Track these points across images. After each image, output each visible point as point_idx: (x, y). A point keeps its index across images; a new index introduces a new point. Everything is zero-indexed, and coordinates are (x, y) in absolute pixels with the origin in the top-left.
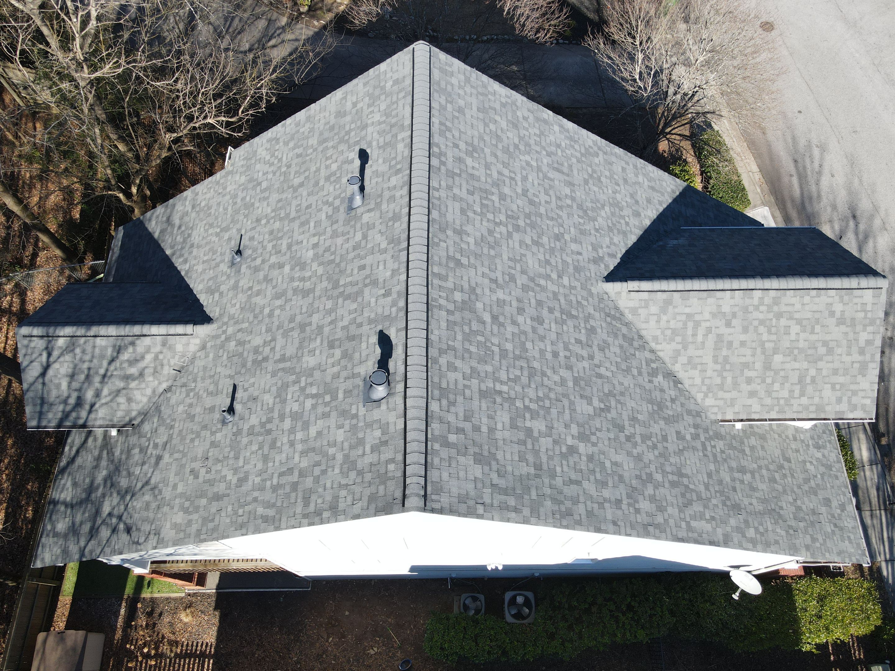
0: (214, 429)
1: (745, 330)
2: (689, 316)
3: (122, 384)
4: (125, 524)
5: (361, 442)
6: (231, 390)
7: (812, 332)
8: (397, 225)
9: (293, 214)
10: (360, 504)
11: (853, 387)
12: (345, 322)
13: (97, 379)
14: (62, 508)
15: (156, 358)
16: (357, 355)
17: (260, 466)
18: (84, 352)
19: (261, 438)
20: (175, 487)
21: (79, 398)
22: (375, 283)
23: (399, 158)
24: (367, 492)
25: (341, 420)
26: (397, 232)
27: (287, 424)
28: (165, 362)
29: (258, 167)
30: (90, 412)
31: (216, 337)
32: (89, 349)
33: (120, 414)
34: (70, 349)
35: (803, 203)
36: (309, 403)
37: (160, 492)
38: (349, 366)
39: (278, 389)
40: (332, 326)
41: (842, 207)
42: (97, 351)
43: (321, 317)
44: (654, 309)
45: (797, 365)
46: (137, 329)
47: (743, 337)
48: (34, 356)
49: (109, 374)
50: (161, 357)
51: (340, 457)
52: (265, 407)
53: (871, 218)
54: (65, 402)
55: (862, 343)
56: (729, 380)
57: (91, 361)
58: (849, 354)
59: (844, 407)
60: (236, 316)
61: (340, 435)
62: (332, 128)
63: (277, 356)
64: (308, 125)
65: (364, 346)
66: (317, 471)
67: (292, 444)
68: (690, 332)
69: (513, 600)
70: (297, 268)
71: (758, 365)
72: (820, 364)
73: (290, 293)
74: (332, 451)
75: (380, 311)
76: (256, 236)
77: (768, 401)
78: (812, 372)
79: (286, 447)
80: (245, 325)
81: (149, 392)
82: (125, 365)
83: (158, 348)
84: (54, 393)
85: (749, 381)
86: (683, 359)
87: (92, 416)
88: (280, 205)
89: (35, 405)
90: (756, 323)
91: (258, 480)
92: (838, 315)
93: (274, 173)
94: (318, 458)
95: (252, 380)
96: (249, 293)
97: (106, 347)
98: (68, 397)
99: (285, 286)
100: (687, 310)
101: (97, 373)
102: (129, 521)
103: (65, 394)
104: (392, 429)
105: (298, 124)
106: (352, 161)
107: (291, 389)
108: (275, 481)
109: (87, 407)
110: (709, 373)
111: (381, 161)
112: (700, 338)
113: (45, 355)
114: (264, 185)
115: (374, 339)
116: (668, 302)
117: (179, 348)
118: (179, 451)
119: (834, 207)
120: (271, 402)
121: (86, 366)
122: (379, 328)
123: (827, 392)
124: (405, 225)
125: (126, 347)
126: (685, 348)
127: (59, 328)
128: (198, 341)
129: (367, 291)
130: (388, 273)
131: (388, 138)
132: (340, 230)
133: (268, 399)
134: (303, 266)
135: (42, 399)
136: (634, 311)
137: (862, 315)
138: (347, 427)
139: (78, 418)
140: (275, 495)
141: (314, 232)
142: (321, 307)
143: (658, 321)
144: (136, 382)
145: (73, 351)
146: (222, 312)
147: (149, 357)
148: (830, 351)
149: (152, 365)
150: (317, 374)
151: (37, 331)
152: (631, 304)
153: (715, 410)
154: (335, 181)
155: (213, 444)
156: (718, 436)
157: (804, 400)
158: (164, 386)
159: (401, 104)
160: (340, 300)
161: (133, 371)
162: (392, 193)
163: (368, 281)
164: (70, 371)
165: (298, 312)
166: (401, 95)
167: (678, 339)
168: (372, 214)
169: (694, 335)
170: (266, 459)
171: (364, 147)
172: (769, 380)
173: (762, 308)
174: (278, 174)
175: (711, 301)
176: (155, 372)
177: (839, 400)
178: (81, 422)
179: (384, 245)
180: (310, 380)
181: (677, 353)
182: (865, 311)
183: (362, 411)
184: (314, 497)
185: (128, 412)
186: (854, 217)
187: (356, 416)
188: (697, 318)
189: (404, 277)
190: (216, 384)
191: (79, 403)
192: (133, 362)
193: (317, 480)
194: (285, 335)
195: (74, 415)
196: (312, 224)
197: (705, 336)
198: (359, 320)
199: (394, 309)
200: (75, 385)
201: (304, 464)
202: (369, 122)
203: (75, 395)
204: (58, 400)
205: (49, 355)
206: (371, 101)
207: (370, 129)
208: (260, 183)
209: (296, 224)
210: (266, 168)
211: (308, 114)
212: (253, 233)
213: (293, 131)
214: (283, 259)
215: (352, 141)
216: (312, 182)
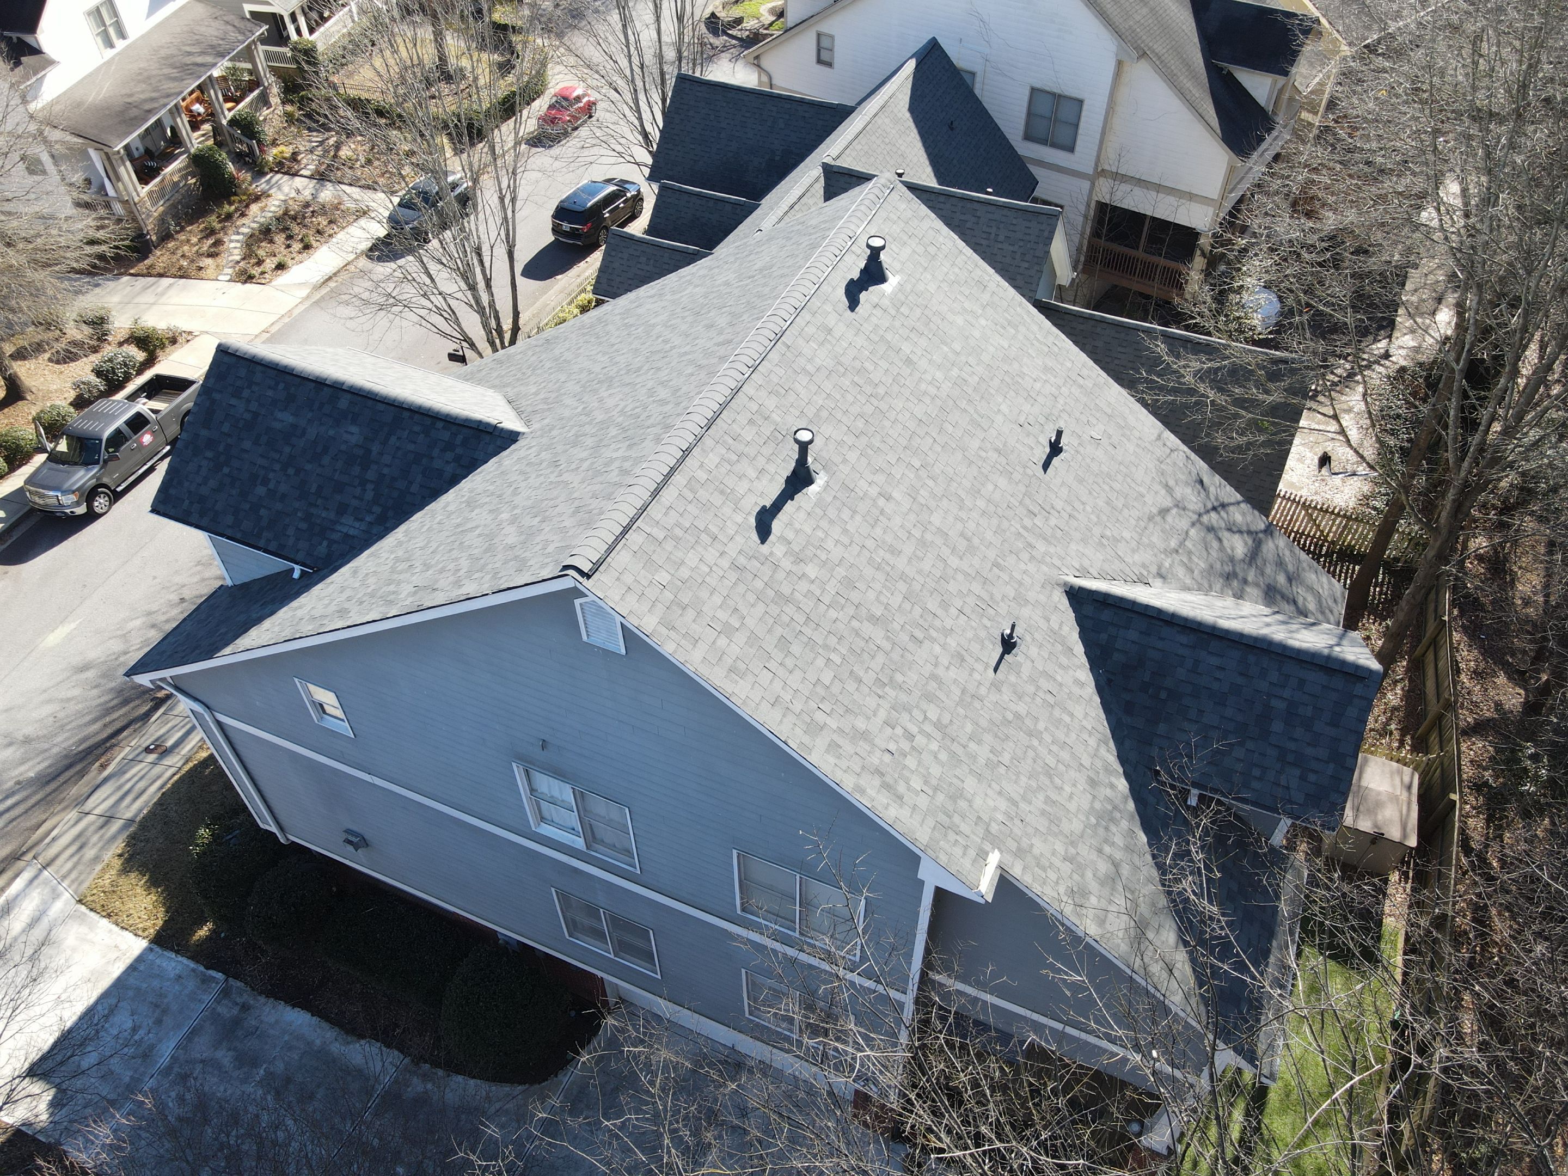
60: (1027, 555)
80: (1016, 525)
96: (1000, 561)
99: (946, 502)
106: (781, 540)
107: (973, 382)
111: (746, 484)
114: (933, 713)
115: (861, 311)
120: (1000, 399)
122: (851, 314)
141: (881, 518)
150: (937, 359)
159: (668, 522)
206: (704, 594)
207: (732, 550)
208: (938, 725)
209: (901, 563)
210: (920, 740)
211: (806, 740)
212: (975, 647)
213: (848, 747)
214: (939, 541)
215: (766, 571)
216: (855, 596)
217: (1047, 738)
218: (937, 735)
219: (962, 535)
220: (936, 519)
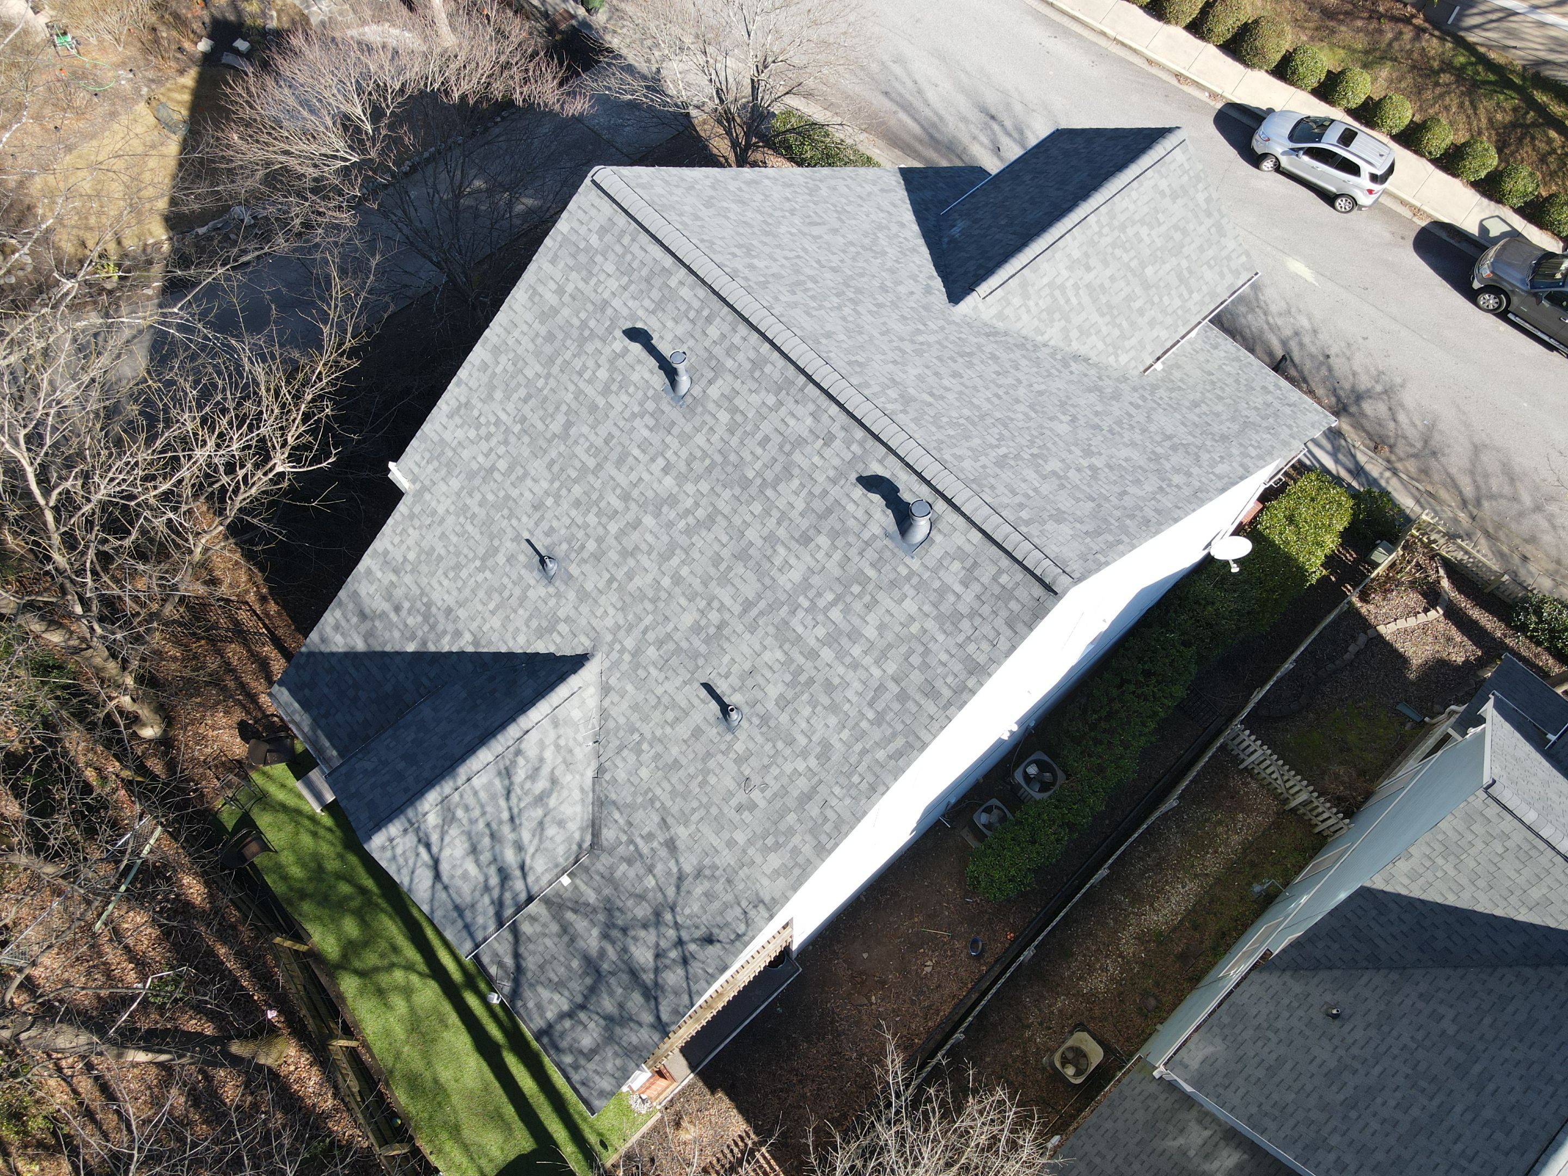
0: (723, 747)
1: (1106, 264)
2: (1051, 285)
3: (539, 812)
4: (694, 941)
5: (944, 590)
6: (704, 693)
7: (1160, 224)
8: (768, 369)
9: (591, 463)
10: (1002, 638)
11: (1224, 253)
12: (800, 505)
13: (506, 829)
14: (567, 1023)
15: (558, 747)
16: (851, 523)
17: (833, 721)
18: (467, 809)
19: (805, 697)
20: (731, 844)
21: (501, 870)
22: (800, 442)
23: (696, 304)
24: (999, 623)
25: (896, 594)
26: (776, 375)
27: (827, 654)
28: (571, 743)
29: (466, 454)
30: (524, 876)
31: (616, 665)
32: (471, 800)
33: (561, 850)
34: (448, 818)
35: (932, 137)
36: (835, 614)
37: (714, 867)
38: (852, 539)
39: (776, 637)
40: (785, 524)
41: (974, 116)
42: (483, 795)
43: (759, 527)
44: (1017, 301)
45: (1168, 267)
46: (513, 731)
47: (1108, 272)
48: (411, 862)
49: (515, 811)
50: (562, 742)
51: (930, 625)
52: (776, 667)
53: (1008, 107)
54: (487, 889)
55: (1204, 206)
56: (1125, 324)
57: (484, 814)
58: (1201, 224)
59: (1229, 278)
60: (621, 622)
61: (910, 606)
62: (550, 337)
63: (737, 609)
64: (503, 359)
65: (851, 507)
66: (916, 660)
67: (855, 666)
68: (1062, 302)
69: (1026, 776)
70: (665, 509)
71: (1138, 291)
72: (1186, 251)
73: (683, 540)
74: (915, 628)
75: (836, 462)
76: (555, 524)
77: (1169, 320)
78: (1185, 264)
79: (850, 675)
80: (648, 620)
81: (577, 795)
82: (528, 785)
83: (552, 735)
84: (466, 889)
85: (1141, 312)
86: (1074, 334)
87: (531, 879)
88: (556, 468)
89: (453, 922)
90: (1109, 250)
91: (845, 735)
92: (1168, 192)
93: (506, 442)
94: (903, 649)
95: (726, 659)
96: (615, 585)
97: (490, 783)
98: (486, 881)
99: (666, 539)
100: (1045, 280)
101: (501, 822)
102: (698, 934)
103: (481, 879)
104: (968, 548)
105: (484, 367)
106: (626, 350)
107: (795, 623)
108: (871, 715)
109: (518, 873)
110: (1105, 330)
111: (670, 324)
112: (1074, 301)
113: (422, 850)
114: (502, 465)
115: (859, 491)
116: (1024, 285)
117: (576, 714)
118: (694, 810)
119: (964, 119)
120: (779, 655)
121: (481, 825)
122: (853, 477)
123: (1209, 275)
124: (781, 362)
125: (514, 763)
126: (1068, 321)
127: (418, 804)
128: (591, 690)
129: (797, 457)
130: (809, 421)
131: (655, 294)
132: (688, 428)
133: (773, 655)
134: (672, 500)
135: (457, 908)
136: (1000, 316)
137: (1185, 178)
138: (911, 592)
139: (515, 896)
140: (885, 726)
141: (647, 457)
142: (749, 518)
143: (1028, 311)
144: (555, 795)
145: (453, 818)
146: (593, 635)
147: (548, 754)
148: (1185, 233)
149: (560, 760)
150: (816, 580)
151: (394, 829)
152: (993, 311)
153: (1133, 364)
154: (621, 387)
155: (739, 761)
156: (1154, 388)
157: (1196, 297)
158: (590, 773)
159: (635, 249)
160: (769, 492)
161: (541, 785)
162: (726, 344)
163: (787, 448)
164: (466, 845)
165: (716, 547)
166: (626, 240)
167: (1057, 316)
168: (720, 382)
169: (1068, 301)
170: (834, 708)
171: (628, 325)
172: (1156, 299)
173: (1106, 230)
174: (512, 439)
175: (1058, 255)
176: (568, 764)
177: (1222, 275)
178: (523, 897)
179: (771, 400)
180: (811, 594)
181: (1065, 331)
182: (1186, 172)
183: (915, 564)
184: (938, 684)
185: (569, 839)
186: (993, 117)
187: (912, 573)
188: (1059, 281)
189: (834, 409)
190: (674, 705)
191: (504, 875)
192: (533, 775)
193: (925, 666)
194: (724, 580)
195: (508, 896)
196: (636, 452)
197: (1077, 294)
198: (817, 490)
199: (855, 447)
200: (485, 857)
201: (891, 667)
202: (606, 295)
203: (492, 871)
204: (477, 893)
205: (428, 846)
206: (584, 273)
207: (616, 303)
208: (493, 468)
209: (610, 468)
210: (484, 446)
211: (489, 346)
212: (545, 525)
213: (485, 379)
214: (630, 517)
215: (600, 331)
216: (584, 411)
217: (480, 578)
218: (488, 465)
219: (637, 547)
220: (649, 521)
